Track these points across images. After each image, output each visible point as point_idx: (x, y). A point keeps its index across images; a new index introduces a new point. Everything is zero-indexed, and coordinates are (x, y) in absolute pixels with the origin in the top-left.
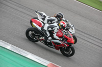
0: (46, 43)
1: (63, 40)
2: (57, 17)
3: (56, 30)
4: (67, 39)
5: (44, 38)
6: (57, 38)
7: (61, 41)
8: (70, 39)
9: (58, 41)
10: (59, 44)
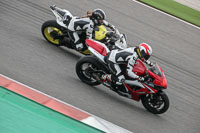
0: (114, 86)
1: (146, 79)
2: (94, 17)
3: (131, 62)
4: (153, 78)
5: (109, 76)
6: (135, 76)
7: (142, 82)
8: (159, 78)
9: (135, 83)
10: (139, 88)
